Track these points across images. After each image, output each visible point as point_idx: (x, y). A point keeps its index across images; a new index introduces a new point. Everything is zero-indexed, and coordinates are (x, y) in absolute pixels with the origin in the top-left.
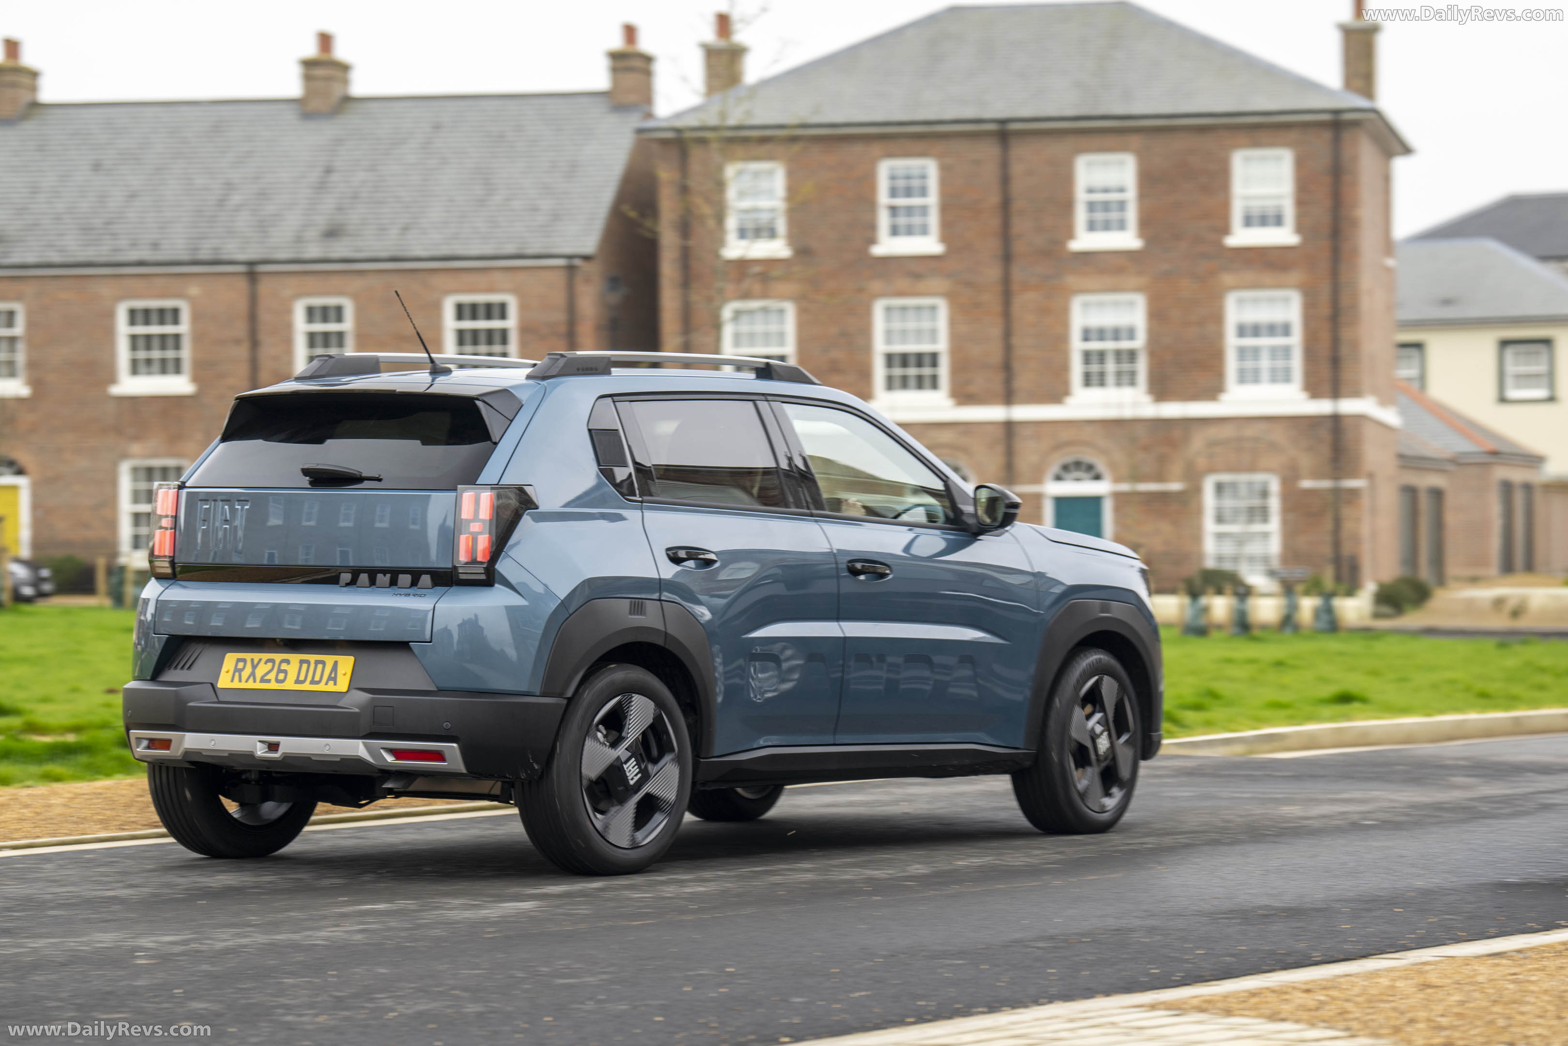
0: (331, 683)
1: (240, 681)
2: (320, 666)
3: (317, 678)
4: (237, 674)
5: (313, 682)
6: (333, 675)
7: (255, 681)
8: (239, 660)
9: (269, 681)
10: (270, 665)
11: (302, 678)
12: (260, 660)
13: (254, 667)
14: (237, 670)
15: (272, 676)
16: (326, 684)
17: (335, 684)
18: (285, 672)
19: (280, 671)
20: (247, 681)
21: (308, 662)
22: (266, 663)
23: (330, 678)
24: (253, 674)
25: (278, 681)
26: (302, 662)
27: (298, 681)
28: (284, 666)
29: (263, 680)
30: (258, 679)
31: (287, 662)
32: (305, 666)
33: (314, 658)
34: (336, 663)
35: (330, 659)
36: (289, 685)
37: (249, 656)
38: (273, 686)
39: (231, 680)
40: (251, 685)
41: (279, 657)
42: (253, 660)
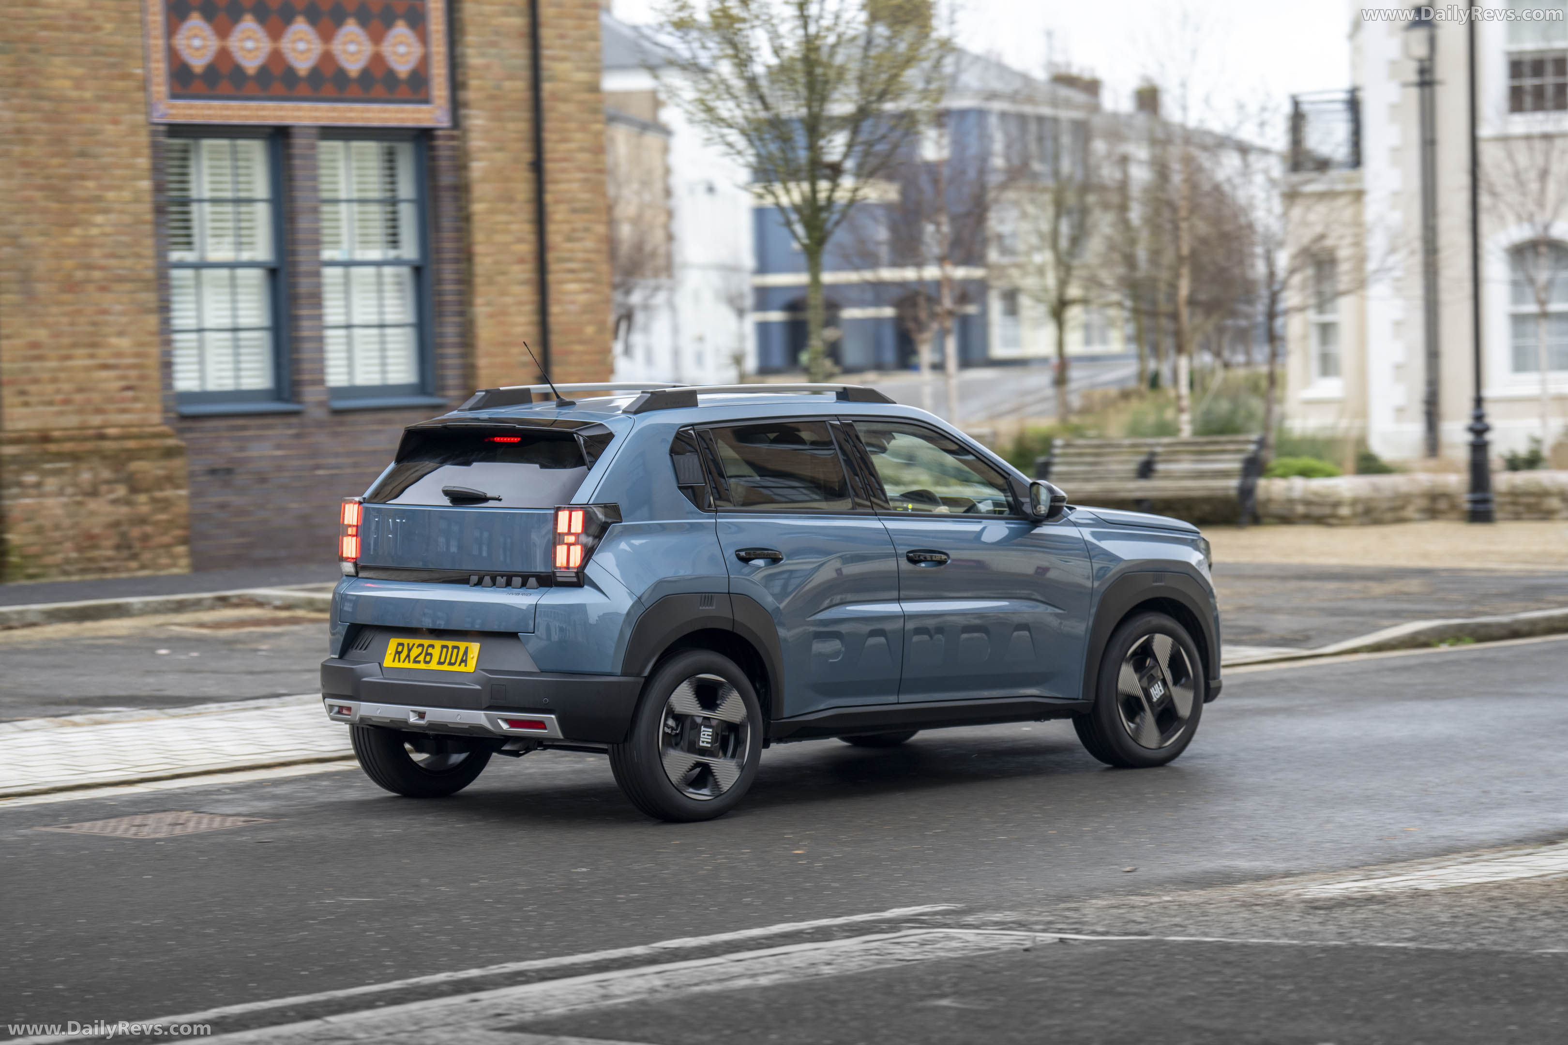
0: (463, 664)
1: (399, 661)
2: (455, 651)
3: (453, 661)
4: (397, 655)
5: (450, 664)
6: (465, 659)
7: (409, 662)
8: (399, 644)
9: (419, 662)
10: (420, 649)
11: (442, 660)
12: (414, 644)
13: (409, 650)
14: (397, 652)
15: (421, 658)
16: (460, 665)
17: (466, 665)
18: (431, 655)
19: (427, 654)
20: (404, 661)
21: (447, 647)
22: (417, 647)
23: (462, 661)
24: (408, 656)
25: (426, 662)
26: (443, 647)
27: (440, 663)
28: (430, 650)
29: (415, 662)
30: (412, 660)
31: (433, 646)
32: (445, 650)
33: (450, 644)
34: (467, 648)
35: (462, 645)
36: (434, 666)
37: (406, 641)
38: (422, 666)
39: (394, 661)
40: (406, 665)
41: (426, 642)
42: (408, 644)
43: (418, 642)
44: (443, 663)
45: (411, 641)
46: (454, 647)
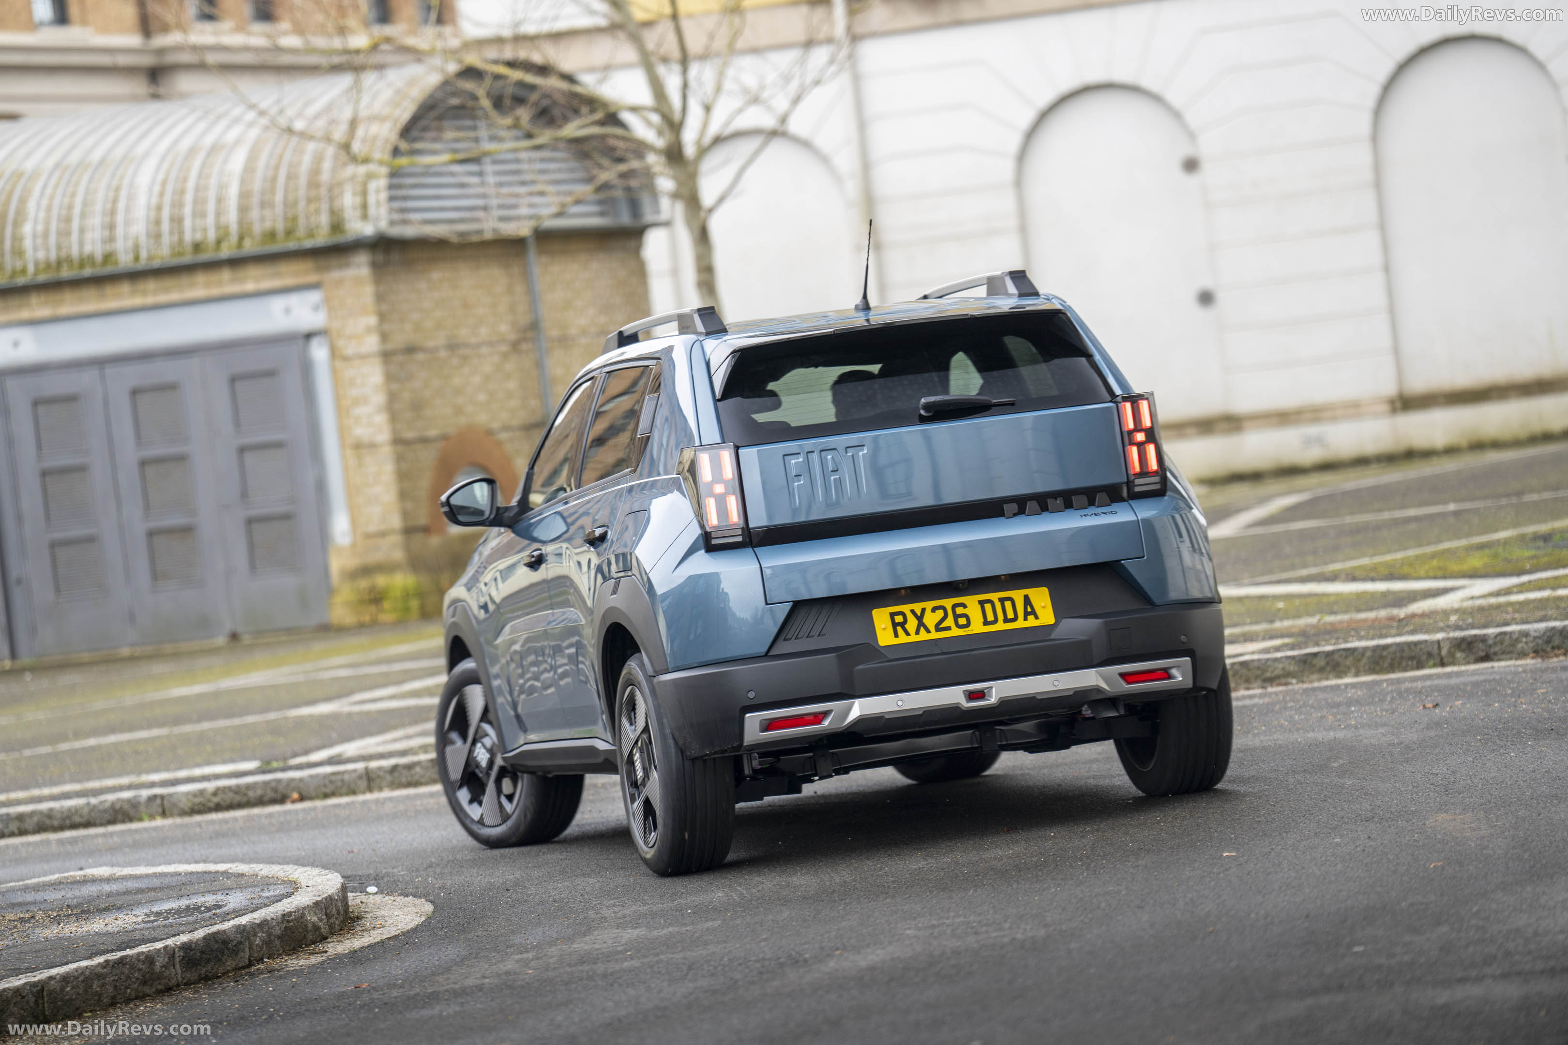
0: (1031, 618)
1: (908, 634)
2: (1008, 604)
3: (1011, 616)
4: (899, 629)
5: (1006, 620)
6: (1029, 610)
7: (928, 631)
8: (893, 615)
9: (948, 628)
10: (940, 614)
12: (923, 610)
13: (920, 618)
14: (895, 625)
15: (950, 622)
16: (1025, 619)
17: (1037, 618)
18: (965, 616)
19: (956, 617)
20: (917, 632)
21: (990, 602)
22: (933, 611)
23: (1026, 615)
24: (921, 624)
25: (959, 626)
26: (982, 603)
27: (986, 623)
28: (959, 610)
29: (938, 628)
30: (932, 629)
31: (963, 606)
32: (988, 607)
33: (995, 596)
34: (1026, 598)
35: (1018, 595)
36: (977, 627)
37: (906, 608)
38: (956, 632)
39: (896, 635)
40: (923, 636)
41: (948, 603)
42: (913, 611)
43: (929, 605)
44: (996, 621)
45: (917, 607)
46: (1002, 600)
